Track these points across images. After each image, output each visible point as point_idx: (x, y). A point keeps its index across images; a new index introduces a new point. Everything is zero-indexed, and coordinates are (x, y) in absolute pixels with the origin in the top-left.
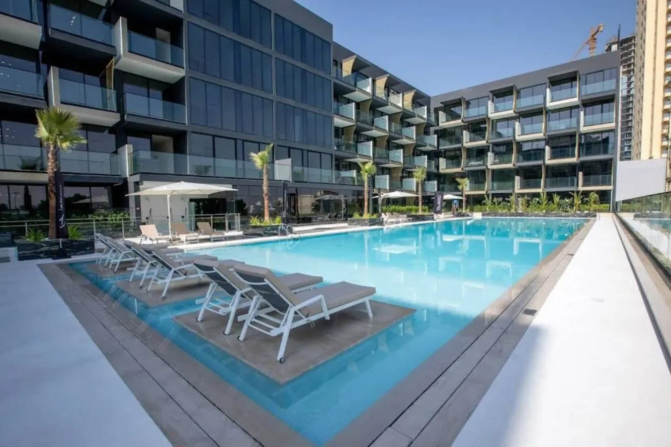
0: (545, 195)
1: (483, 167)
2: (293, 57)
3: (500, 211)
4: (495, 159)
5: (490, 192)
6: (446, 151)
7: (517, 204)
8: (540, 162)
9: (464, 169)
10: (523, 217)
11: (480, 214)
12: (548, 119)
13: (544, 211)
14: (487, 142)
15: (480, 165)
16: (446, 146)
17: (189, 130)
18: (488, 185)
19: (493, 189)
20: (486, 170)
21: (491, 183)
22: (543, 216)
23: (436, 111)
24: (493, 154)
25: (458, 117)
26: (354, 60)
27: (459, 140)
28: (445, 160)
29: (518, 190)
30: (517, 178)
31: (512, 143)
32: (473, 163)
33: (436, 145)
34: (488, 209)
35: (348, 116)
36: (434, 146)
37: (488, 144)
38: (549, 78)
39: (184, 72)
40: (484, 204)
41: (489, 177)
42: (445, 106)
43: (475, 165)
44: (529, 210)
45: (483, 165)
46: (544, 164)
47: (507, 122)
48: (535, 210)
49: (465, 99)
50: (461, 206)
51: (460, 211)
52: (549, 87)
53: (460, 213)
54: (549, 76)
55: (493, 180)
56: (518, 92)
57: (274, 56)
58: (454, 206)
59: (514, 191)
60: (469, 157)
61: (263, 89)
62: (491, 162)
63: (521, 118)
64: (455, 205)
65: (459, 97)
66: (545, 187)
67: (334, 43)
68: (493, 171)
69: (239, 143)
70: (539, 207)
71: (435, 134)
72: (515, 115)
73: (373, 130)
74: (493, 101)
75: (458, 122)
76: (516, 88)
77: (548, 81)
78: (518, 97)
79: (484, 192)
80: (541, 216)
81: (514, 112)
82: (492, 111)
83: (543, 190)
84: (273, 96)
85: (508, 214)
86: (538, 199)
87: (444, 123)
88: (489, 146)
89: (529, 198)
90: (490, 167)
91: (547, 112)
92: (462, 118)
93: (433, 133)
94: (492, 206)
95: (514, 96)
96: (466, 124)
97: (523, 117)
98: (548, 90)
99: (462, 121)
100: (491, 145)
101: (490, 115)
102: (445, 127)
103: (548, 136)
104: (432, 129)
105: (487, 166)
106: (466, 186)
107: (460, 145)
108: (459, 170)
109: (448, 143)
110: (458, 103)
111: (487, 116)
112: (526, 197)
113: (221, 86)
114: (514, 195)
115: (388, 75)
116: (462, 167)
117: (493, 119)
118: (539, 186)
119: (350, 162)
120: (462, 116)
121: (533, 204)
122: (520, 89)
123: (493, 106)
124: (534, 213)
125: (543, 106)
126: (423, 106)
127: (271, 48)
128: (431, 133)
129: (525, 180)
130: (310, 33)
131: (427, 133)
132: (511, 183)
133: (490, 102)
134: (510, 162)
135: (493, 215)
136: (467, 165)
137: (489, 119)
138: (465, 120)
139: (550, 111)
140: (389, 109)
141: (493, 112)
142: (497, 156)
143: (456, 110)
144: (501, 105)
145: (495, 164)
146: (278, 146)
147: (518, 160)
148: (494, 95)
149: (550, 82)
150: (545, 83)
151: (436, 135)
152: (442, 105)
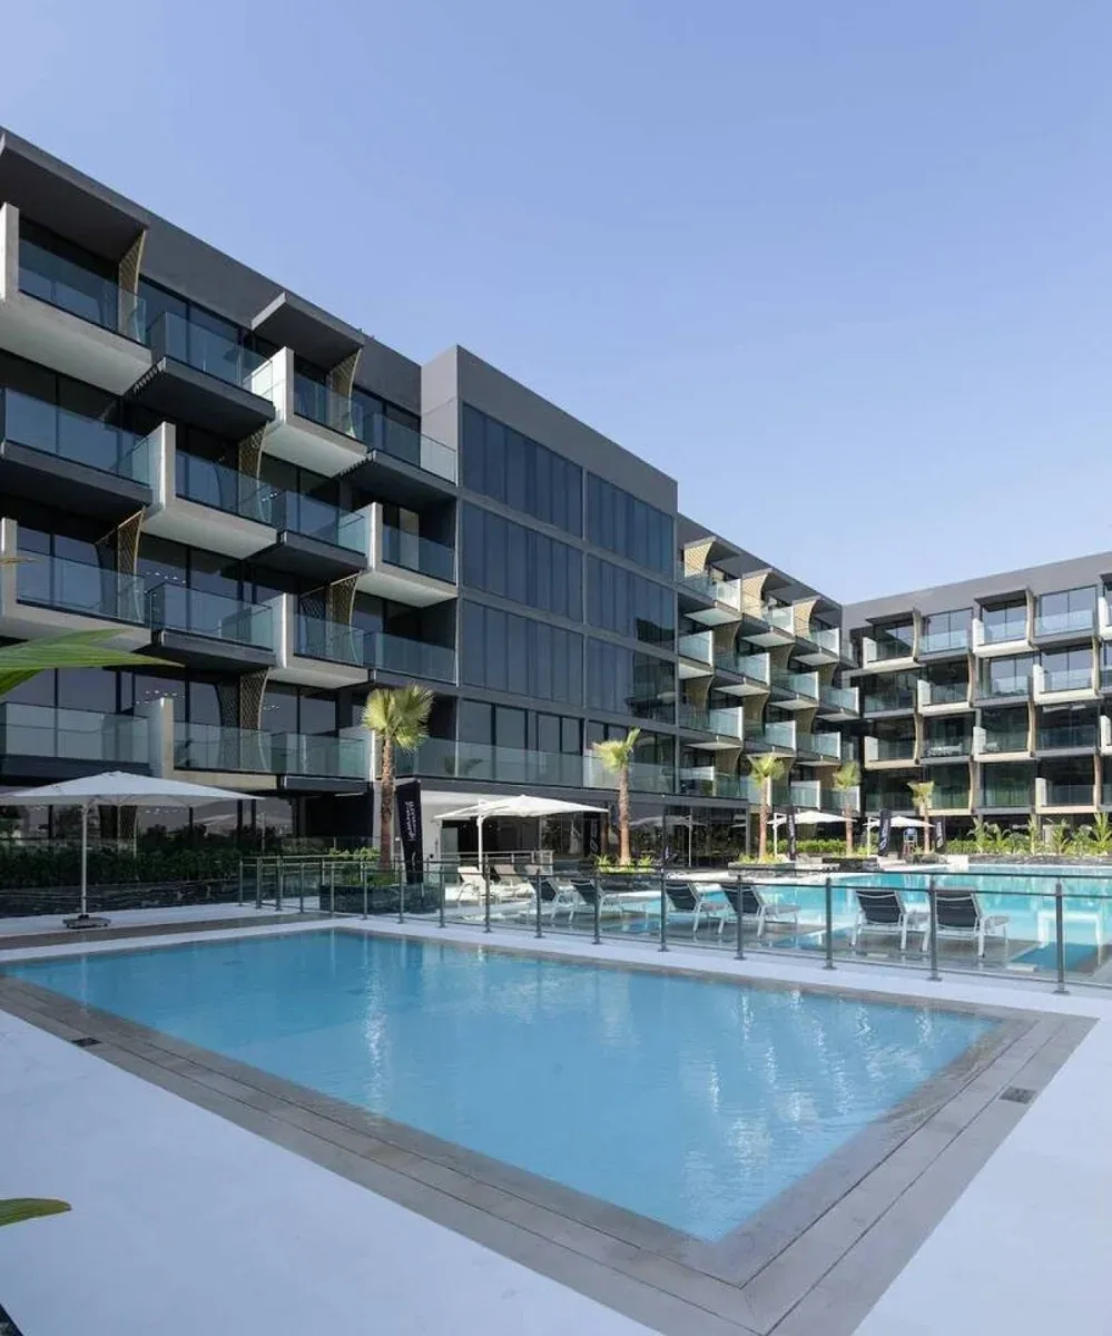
0: (1106, 820)
1: (966, 759)
2: (614, 551)
3: (1008, 853)
4: (987, 742)
5: (981, 812)
6: (876, 721)
7: (1041, 837)
8: (1089, 750)
9: (922, 762)
10: (1061, 866)
11: (965, 858)
12: (1102, 662)
13: (1105, 853)
14: (971, 705)
15: (955, 754)
16: (877, 711)
17: (460, 695)
18: (973, 795)
19: (985, 804)
20: (970, 764)
21: (982, 792)
22: (1102, 864)
23: (856, 637)
24: (983, 731)
25: (904, 650)
26: (709, 545)
27: (909, 699)
28: (876, 740)
29: (1041, 805)
30: (1040, 783)
31: (1026, 707)
32: (940, 749)
33: (857, 709)
34: (980, 849)
35: (703, 660)
36: (854, 713)
37: (972, 710)
38: (1102, 576)
39: (456, 591)
40: (973, 837)
41: (975, 780)
42: (875, 626)
43: (943, 753)
44: (1071, 850)
45: (964, 754)
46: (1098, 752)
47: (1012, 662)
48: (1087, 851)
49: (919, 613)
50: (921, 843)
51: (918, 851)
52: (1104, 595)
53: (921, 856)
54: (1104, 572)
55: (984, 785)
56: (1036, 600)
57: (586, 551)
58: (906, 841)
59: (1033, 810)
60: (929, 736)
61: (567, 614)
62: (981, 747)
63: (1043, 654)
64: (911, 838)
65: (908, 609)
66: (1102, 802)
67: (681, 516)
68: (985, 765)
69: (532, 715)
70: (1093, 846)
71: (852, 685)
72: (1030, 649)
73: (743, 683)
74: (981, 619)
75: (906, 662)
76: (1031, 593)
77: (1099, 581)
78: (1037, 613)
79: (966, 812)
80: (1097, 863)
81: (1030, 643)
82: (980, 640)
83: (1098, 808)
84: (584, 628)
85: (1026, 858)
86: (1090, 828)
87: (873, 661)
88: (974, 713)
89: (1069, 826)
90: (978, 758)
91: (1099, 645)
92: (914, 652)
93: (848, 683)
94: (990, 842)
95: (1029, 608)
96: (924, 665)
97: (1048, 654)
98: (1102, 601)
99: (916, 660)
100: (979, 712)
101: (976, 650)
102: (875, 671)
103: (1105, 694)
104: (846, 675)
105: (972, 757)
106: (927, 798)
107: (910, 711)
108: (909, 763)
109: (881, 705)
110: (905, 620)
111: (971, 650)
112: (1064, 824)
113: (507, 613)
114: (1033, 818)
115: (770, 570)
116: (915, 757)
117: (982, 656)
118: (1088, 800)
119: (696, 749)
120: (915, 647)
121: (1081, 838)
122: (1041, 596)
123: (982, 630)
124: (1084, 858)
125: (1091, 633)
126: (830, 627)
127: (582, 536)
128: (843, 683)
129: (1058, 788)
130: (641, 501)
131: (836, 684)
132: (1026, 793)
133: (976, 622)
134: (1023, 748)
135: (995, 860)
136: (926, 752)
137: (973, 656)
138: (921, 658)
139: (1106, 642)
140: (771, 639)
141: (983, 642)
142: (991, 735)
143: (900, 634)
144: (998, 630)
145: (989, 751)
146: (591, 721)
147: (1038, 745)
148: (982, 606)
149: (1105, 584)
150: (1095, 586)
151: (857, 689)
152: (869, 624)
